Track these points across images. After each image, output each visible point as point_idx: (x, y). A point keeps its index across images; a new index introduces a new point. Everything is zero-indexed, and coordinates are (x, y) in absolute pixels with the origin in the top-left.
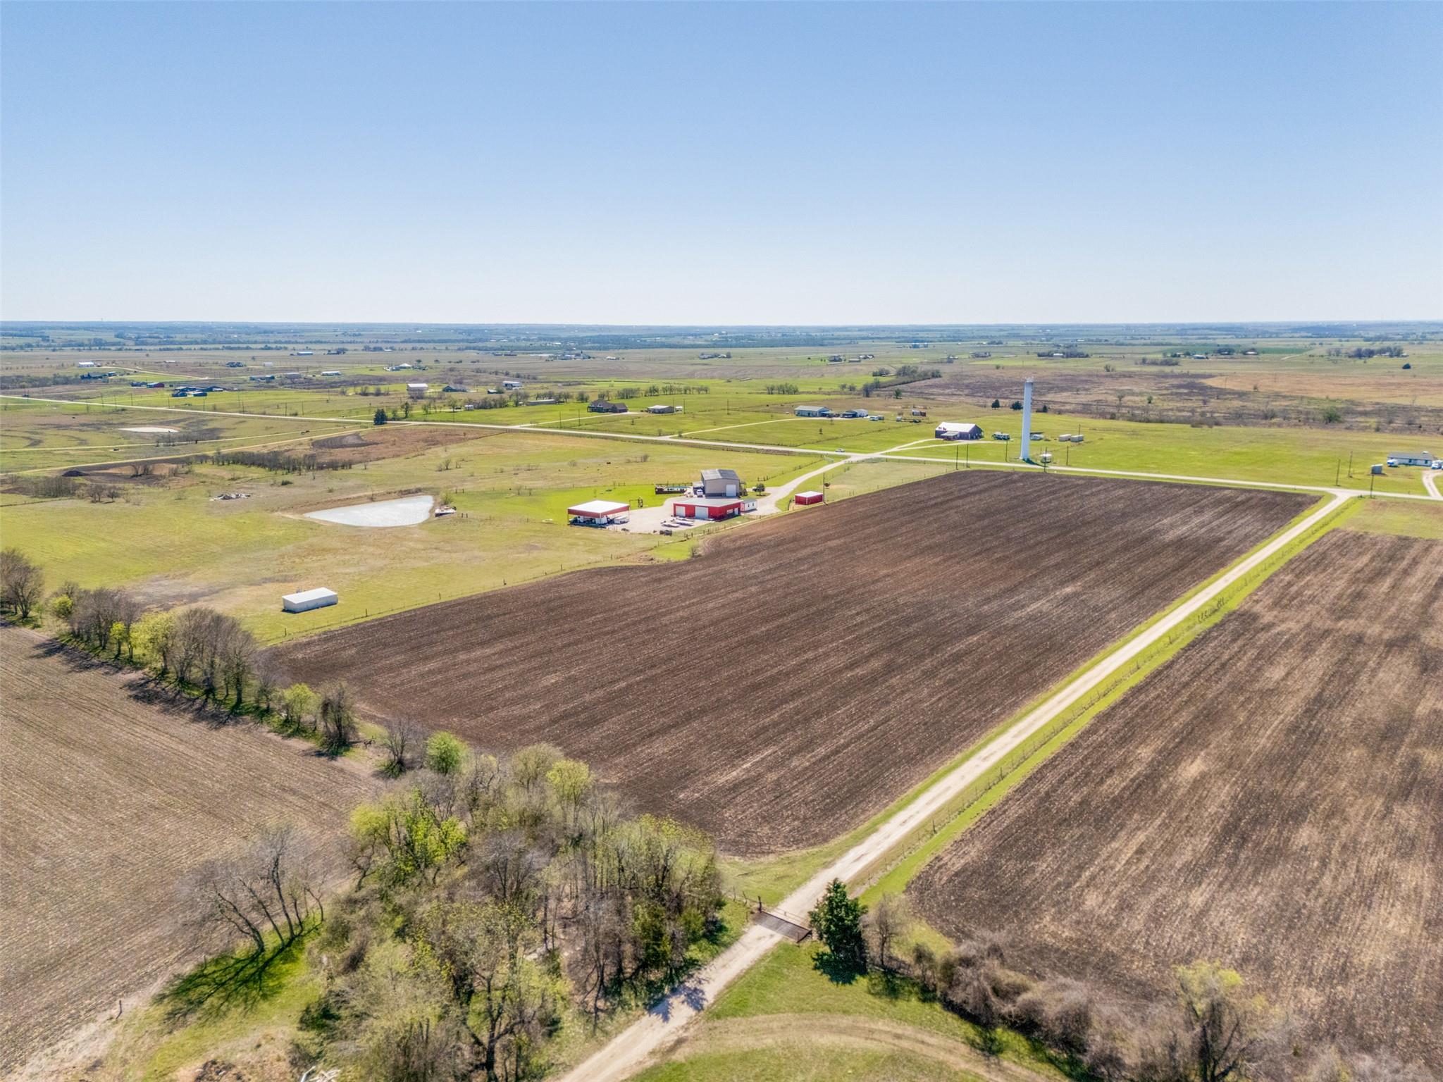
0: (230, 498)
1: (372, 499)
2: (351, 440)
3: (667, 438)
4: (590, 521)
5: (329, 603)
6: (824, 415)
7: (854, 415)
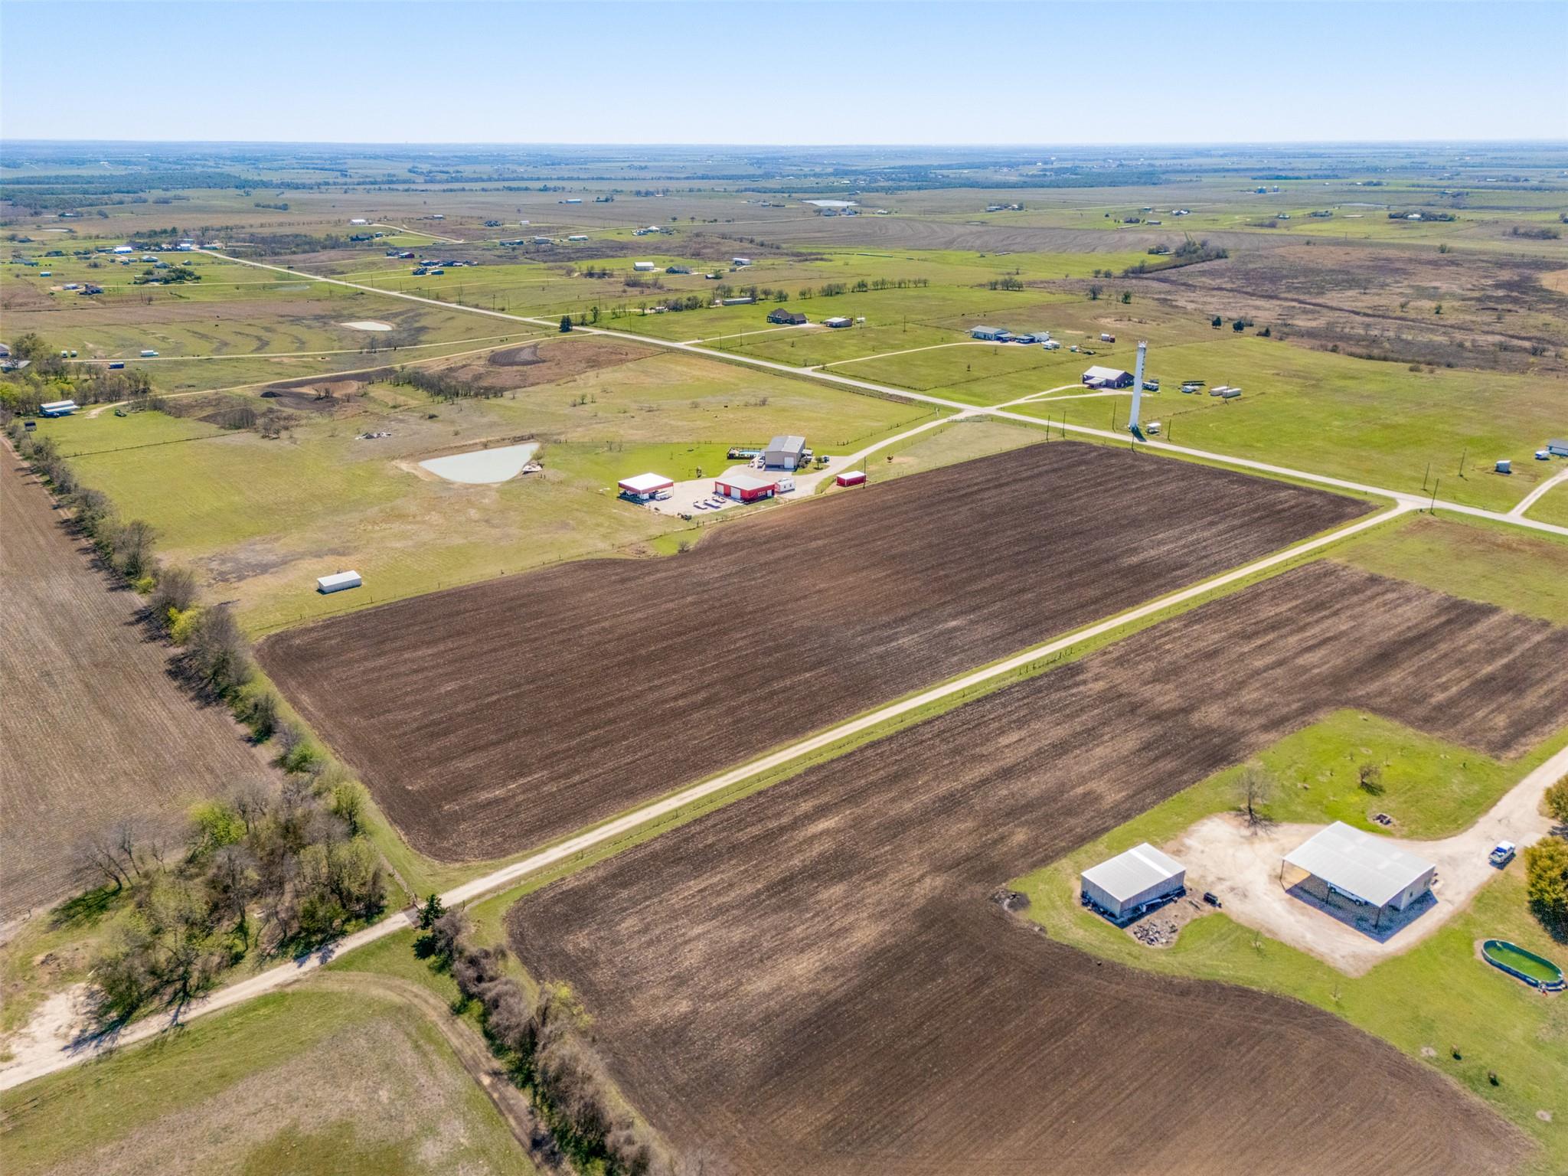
0: (372, 437)
1: (486, 446)
2: (526, 355)
3: (807, 371)
4: (631, 497)
5: (355, 585)
6: (999, 339)
7: (1032, 341)
